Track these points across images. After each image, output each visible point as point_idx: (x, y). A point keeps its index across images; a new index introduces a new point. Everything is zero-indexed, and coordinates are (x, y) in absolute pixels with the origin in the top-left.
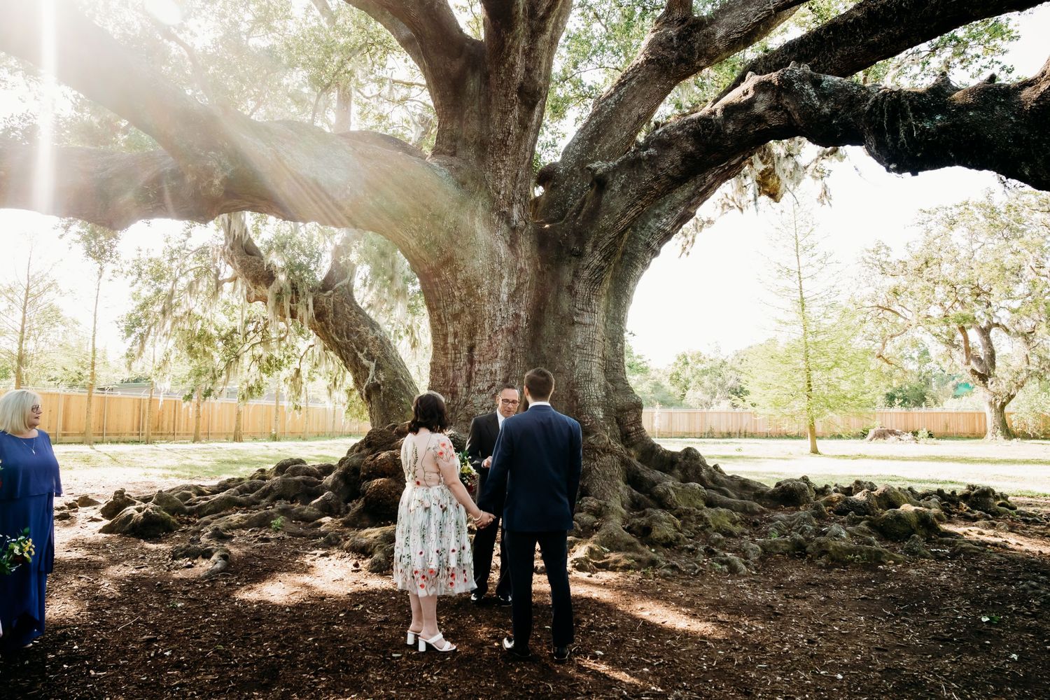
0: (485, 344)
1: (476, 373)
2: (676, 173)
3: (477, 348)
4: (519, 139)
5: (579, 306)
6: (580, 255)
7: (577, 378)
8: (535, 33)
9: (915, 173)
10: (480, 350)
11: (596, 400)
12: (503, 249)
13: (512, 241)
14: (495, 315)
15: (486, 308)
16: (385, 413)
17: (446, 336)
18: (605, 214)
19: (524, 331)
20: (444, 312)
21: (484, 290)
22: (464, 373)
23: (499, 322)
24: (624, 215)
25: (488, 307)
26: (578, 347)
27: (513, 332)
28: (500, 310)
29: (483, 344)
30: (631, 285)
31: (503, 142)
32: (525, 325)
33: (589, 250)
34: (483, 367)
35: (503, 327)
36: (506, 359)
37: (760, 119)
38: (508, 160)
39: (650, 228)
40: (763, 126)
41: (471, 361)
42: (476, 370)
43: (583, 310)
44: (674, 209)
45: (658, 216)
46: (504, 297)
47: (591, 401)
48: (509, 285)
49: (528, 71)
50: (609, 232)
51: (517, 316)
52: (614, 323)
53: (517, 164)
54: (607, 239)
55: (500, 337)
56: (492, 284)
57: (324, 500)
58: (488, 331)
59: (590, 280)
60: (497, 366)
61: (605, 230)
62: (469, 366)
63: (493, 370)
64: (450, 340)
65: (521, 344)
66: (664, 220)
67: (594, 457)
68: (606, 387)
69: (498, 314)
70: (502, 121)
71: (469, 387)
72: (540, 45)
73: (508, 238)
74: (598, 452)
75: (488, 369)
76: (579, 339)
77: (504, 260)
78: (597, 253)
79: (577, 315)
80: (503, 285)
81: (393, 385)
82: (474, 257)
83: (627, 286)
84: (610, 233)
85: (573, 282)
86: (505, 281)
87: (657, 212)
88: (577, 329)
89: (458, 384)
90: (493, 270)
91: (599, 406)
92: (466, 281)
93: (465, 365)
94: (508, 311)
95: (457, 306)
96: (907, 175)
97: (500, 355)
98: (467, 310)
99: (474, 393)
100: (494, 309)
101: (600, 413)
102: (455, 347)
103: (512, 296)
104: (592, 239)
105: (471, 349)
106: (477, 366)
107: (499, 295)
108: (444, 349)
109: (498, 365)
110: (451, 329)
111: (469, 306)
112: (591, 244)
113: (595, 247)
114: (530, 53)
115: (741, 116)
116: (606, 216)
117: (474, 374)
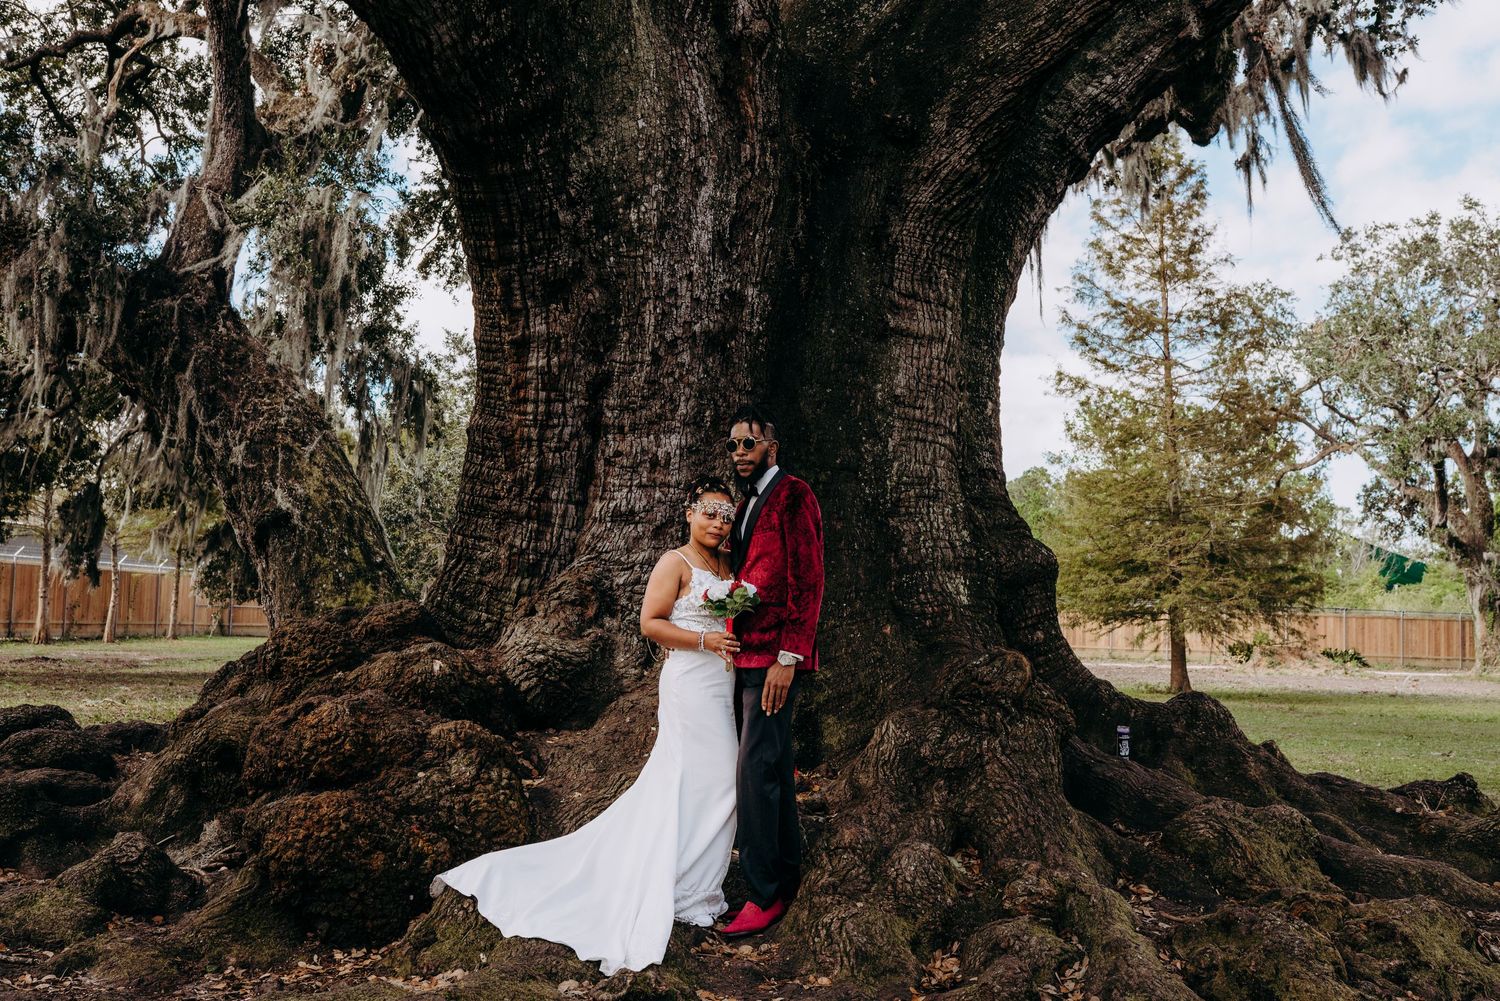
0: (639, 377)
1: (608, 462)
3: (616, 387)
5: (903, 283)
7: (896, 488)
10: (622, 395)
11: (949, 553)
13: (727, 78)
14: (673, 291)
15: (649, 268)
16: (302, 584)
17: (522, 344)
18: (998, 18)
19: (755, 344)
20: (521, 271)
21: (646, 212)
22: (571, 456)
23: (682, 313)
25: (654, 267)
26: (897, 400)
27: (715, 343)
28: (690, 276)
29: (634, 377)
32: (757, 327)
33: (940, 125)
34: (630, 444)
35: (697, 328)
39: (1070, 96)
41: (595, 425)
42: (610, 452)
43: (914, 296)
46: (703, 240)
47: (938, 554)
48: (717, 205)
50: (1005, 73)
51: (736, 300)
52: (978, 346)
54: (998, 93)
55: (686, 358)
56: (670, 198)
57: (113, 865)
58: (651, 341)
59: (936, 212)
60: (673, 442)
61: (994, 66)
62: (587, 441)
63: (661, 453)
64: (535, 358)
65: (743, 380)
66: (1108, 79)
67: (991, 720)
68: (971, 518)
69: (683, 287)
71: (583, 504)
73: (717, 67)
74: (1001, 707)
75: (644, 452)
76: (901, 379)
77: (706, 129)
78: (961, 135)
79: (896, 309)
80: (700, 202)
82: (623, 111)
84: (1008, 76)
85: (885, 218)
86: (706, 193)
87: (1091, 55)
88: (896, 351)
89: (554, 494)
90: (675, 154)
91: (957, 569)
93: (573, 436)
94: (710, 284)
95: (565, 260)
97: (682, 410)
98: (592, 273)
99: (601, 520)
100: (672, 275)
101: (959, 588)
102: (549, 383)
103: (721, 245)
104: (953, 93)
105: (598, 388)
106: (612, 444)
107: (689, 234)
108: (514, 385)
109: (674, 440)
110: (539, 326)
111: (599, 261)
112: (946, 109)
113: (955, 120)
116: (1002, 26)
117: (600, 467)
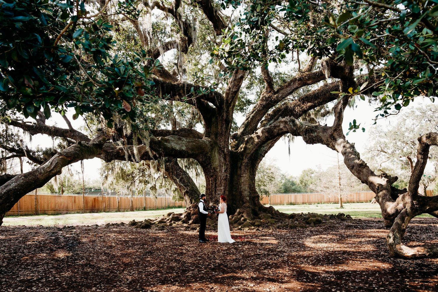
0: (219, 183)
2: (264, 140)
4: (226, 132)
5: (242, 172)
6: (243, 159)
7: (242, 190)
8: (228, 107)
9: (313, 144)
11: (247, 195)
12: (222, 160)
17: (209, 181)
19: (229, 179)
20: (209, 175)
21: (218, 170)
22: (214, 190)
23: (222, 177)
24: (252, 150)
25: (219, 174)
26: (242, 182)
27: (225, 179)
28: (222, 174)
30: (257, 165)
31: (222, 133)
33: (244, 158)
34: (219, 188)
36: (224, 186)
37: (282, 129)
38: (223, 138)
39: (262, 150)
40: (283, 131)
41: (216, 187)
42: (217, 189)
44: (268, 144)
45: (264, 147)
46: (223, 171)
48: (224, 168)
49: (227, 116)
51: (227, 176)
53: (225, 138)
55: (223, 181)
56: (220, 168)
58: (220, 180)
59: (246, 166)
60: (222, 188)
61: (248, 153)
64: (210, 182)
65: (228, 182)
68: (250, 192)
70: (221, 129)
71: (215, 193)
72: (230, 109)
73: (224, 157)
76: (242, 180)
77: (223, 162)
79: (242, 174)
81: (192, 191)
82: (215, 162)
83: (256, 166)
85: (241, 166)
88: (242, 178)
89: (213, 193)
90: (220, 165)
92: (214, 168)
93: (214, 188)
94: (224, 175)
95: (212, 174)
96: (311, 145)
101: (248, 198)
102: (212, 184)
103: (225, 171)
105: (216, 184)
108: (209, 184)
110: (210, 179)
111: (215, 174)
113: (246, 158)
114: (227, 112)
115: (277, 128)
